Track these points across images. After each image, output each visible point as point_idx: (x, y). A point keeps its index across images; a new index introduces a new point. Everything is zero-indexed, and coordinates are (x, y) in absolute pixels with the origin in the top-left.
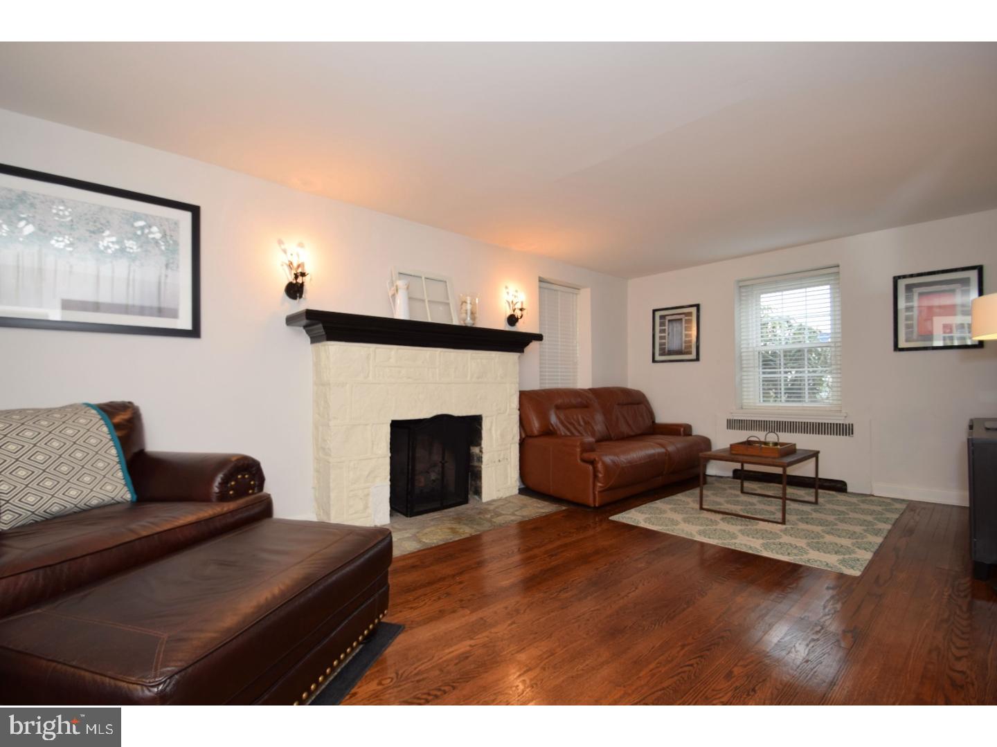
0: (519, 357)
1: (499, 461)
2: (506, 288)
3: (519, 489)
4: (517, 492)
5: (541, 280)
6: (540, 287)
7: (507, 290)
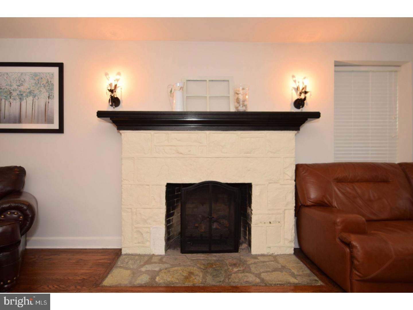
0: (296, 135)
1: (270, 223)
2: (293, 77)
3: (295, 249)
4: (292, 252)
5: (337, 64)
6: (335, 71)
7: (294, 79)
